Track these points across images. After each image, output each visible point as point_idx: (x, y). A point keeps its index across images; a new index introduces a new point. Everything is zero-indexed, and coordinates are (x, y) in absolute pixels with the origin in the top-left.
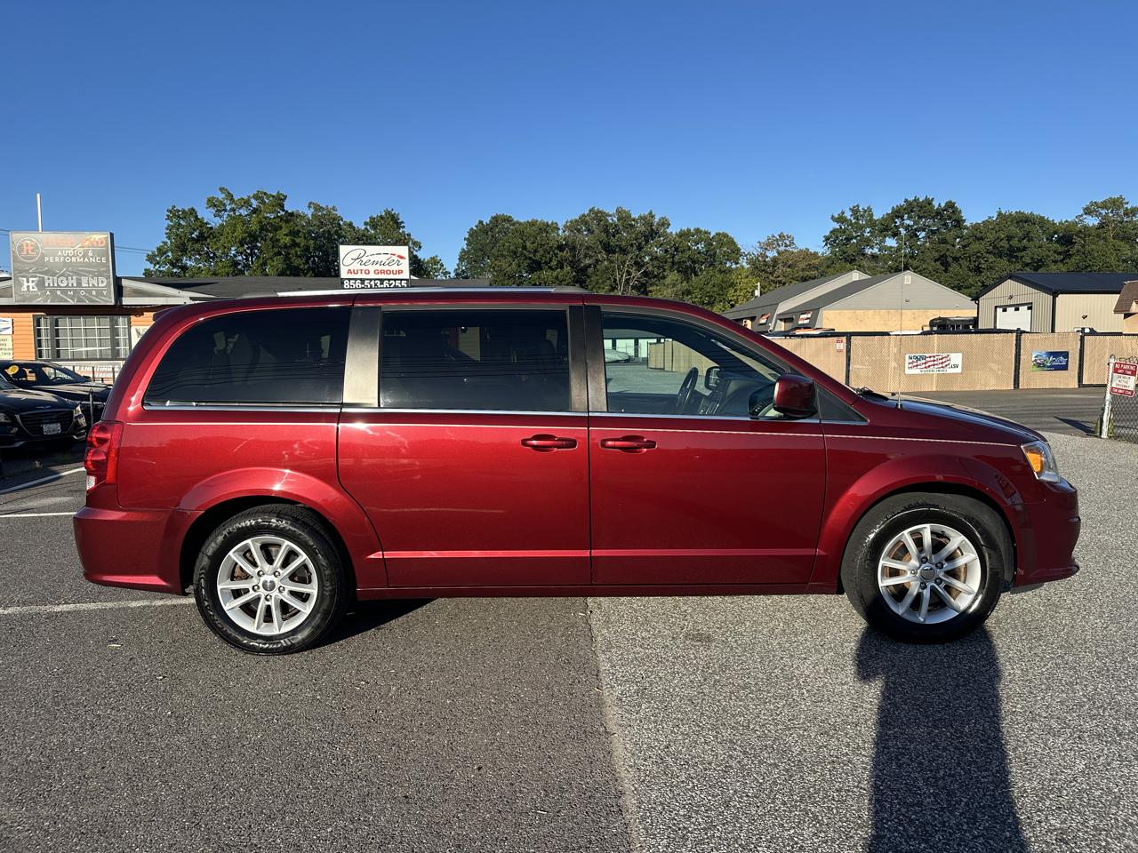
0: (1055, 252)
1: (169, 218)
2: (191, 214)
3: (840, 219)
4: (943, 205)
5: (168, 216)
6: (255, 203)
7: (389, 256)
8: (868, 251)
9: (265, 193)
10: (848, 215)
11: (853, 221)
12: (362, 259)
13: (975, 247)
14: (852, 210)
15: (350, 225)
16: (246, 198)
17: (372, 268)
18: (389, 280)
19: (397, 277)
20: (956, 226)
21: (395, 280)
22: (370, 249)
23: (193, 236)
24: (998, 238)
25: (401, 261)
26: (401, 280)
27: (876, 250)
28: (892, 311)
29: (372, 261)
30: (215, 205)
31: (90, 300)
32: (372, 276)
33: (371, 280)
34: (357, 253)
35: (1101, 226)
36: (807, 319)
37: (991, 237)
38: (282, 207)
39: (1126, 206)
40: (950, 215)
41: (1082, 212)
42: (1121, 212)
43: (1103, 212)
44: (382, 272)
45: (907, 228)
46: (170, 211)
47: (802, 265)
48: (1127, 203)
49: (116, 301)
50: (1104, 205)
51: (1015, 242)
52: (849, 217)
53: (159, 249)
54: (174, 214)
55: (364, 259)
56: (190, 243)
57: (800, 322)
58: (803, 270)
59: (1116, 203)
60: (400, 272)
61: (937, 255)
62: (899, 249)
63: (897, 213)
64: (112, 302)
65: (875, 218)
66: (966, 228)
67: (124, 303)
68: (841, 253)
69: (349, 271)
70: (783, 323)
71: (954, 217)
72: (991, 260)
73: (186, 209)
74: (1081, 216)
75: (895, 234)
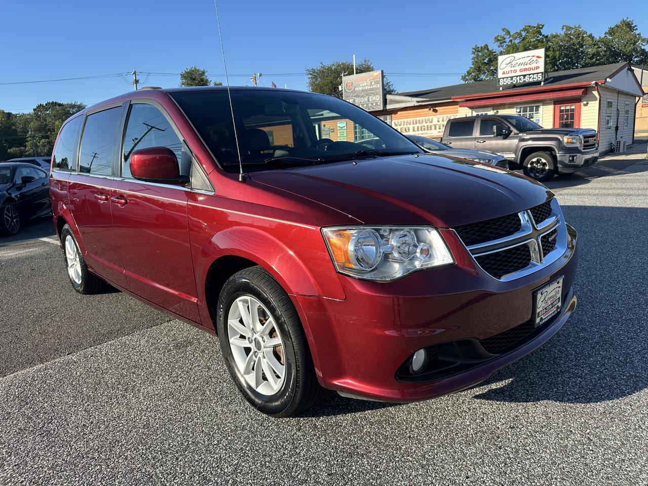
1: (473, 53)
2: (485, 48)
5: (473, 52)
6: (524, 34)
7: (530, 58)
9: (529, 26)
12: (512, 63)
15: (590, 36)
16: (519, 32)
17: (518, 68)
18: (529, 75)
19: (536, 71)
21: (533, 74)
22: (518, 55)
23: (485, 61)
25: (539, 59)
26: (538, 73)
29: (518, 63)
30: (499, 40)
31: (373, 108)
32: (518, 73)
33: (517, 76)
34: (509, 59)
38: (540, 33)
44: (525, 70)
46: (474, 49)
49: (384, 107)
53: (468, 72)
54: (477, 50)
55: (514, 63)
56: (483, 66)
60: (538, 68)
64: (381, 108)
67: (387, 108)
69: (504, 73)
73: (483, 46)
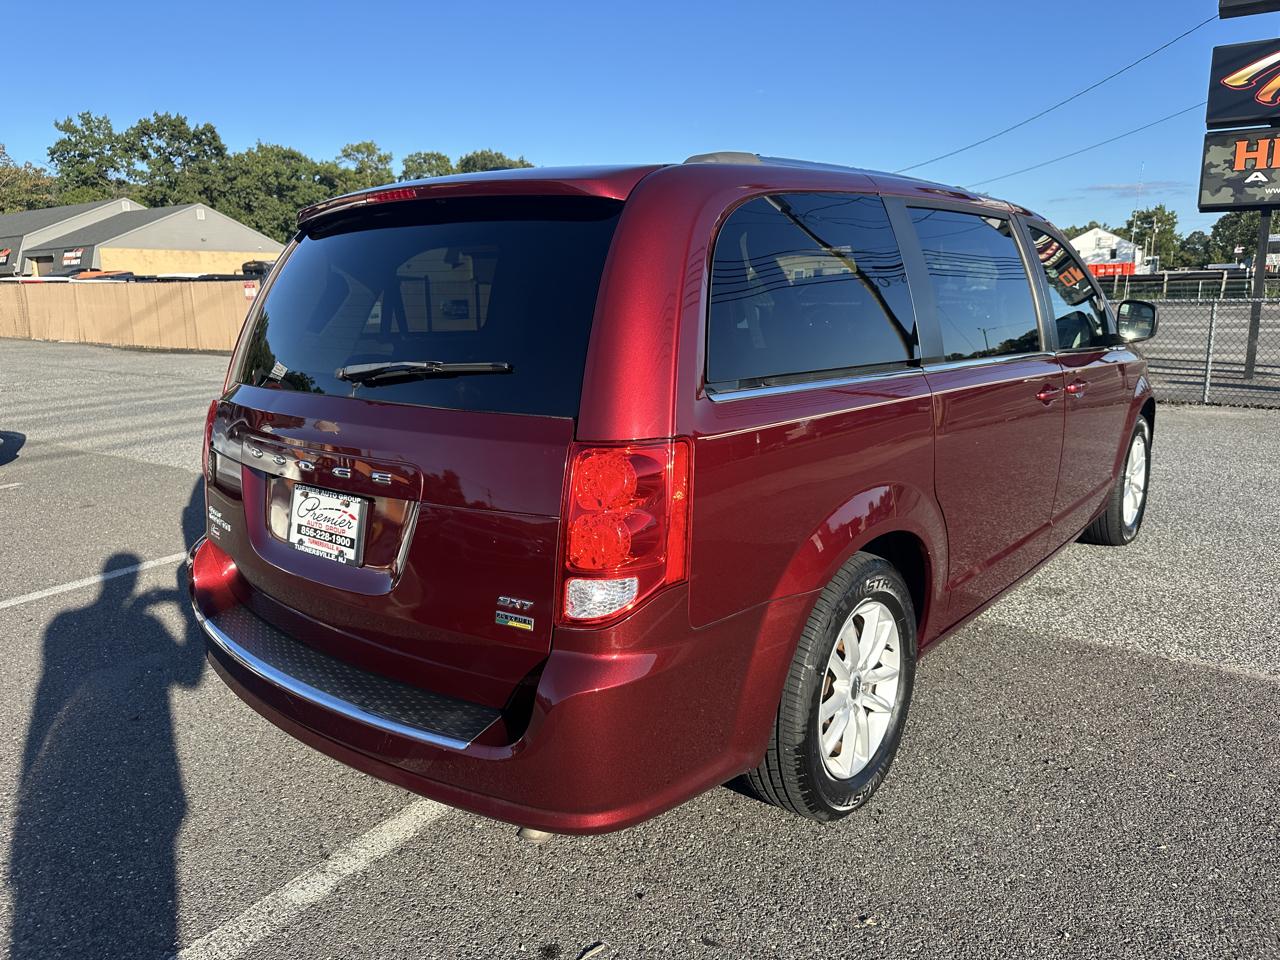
0: (325, 194)
3: (67, 127)
4: (201, 127)
8: (112, 175)
10: (77, 123)
11: (87, 133)
13: (243, 181)
14: (82, 117)
20: (217, 155)
24: (266, 173)
27: (123, 176)
28: (187, 252)
35: (360, 171)
36: (77, 258)
37: (258, 170)
39: (379, 152)
40: (207, 141)
41: (340, 154)
42: (375, 158)
43: (360, 156)
45: (158, 149)
47: (25, 185)
48: (379, 150)
50: (358, 150)
51: (283, 180)
52: (79, 127)
57: (66, 263)
58: (27, 191)
59: (369, 149)
61: (201, 187)
62: (153, 176)
63: (144, 130)
65: (116, 131)
66: (229, 158)
68: (76, 173)
70: (34, 263)
71: (214, 144)
72: (261, 198)
74: (340, 158)
75: (145, 157)
